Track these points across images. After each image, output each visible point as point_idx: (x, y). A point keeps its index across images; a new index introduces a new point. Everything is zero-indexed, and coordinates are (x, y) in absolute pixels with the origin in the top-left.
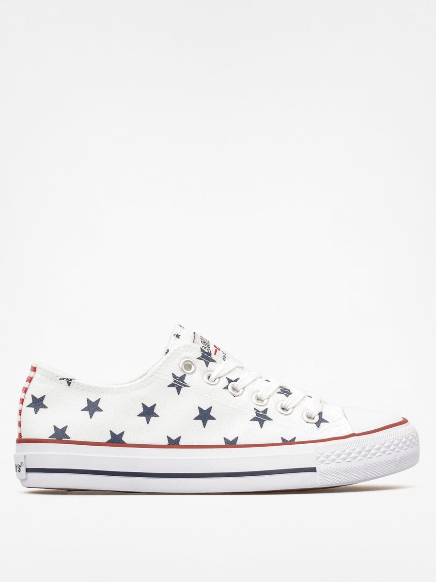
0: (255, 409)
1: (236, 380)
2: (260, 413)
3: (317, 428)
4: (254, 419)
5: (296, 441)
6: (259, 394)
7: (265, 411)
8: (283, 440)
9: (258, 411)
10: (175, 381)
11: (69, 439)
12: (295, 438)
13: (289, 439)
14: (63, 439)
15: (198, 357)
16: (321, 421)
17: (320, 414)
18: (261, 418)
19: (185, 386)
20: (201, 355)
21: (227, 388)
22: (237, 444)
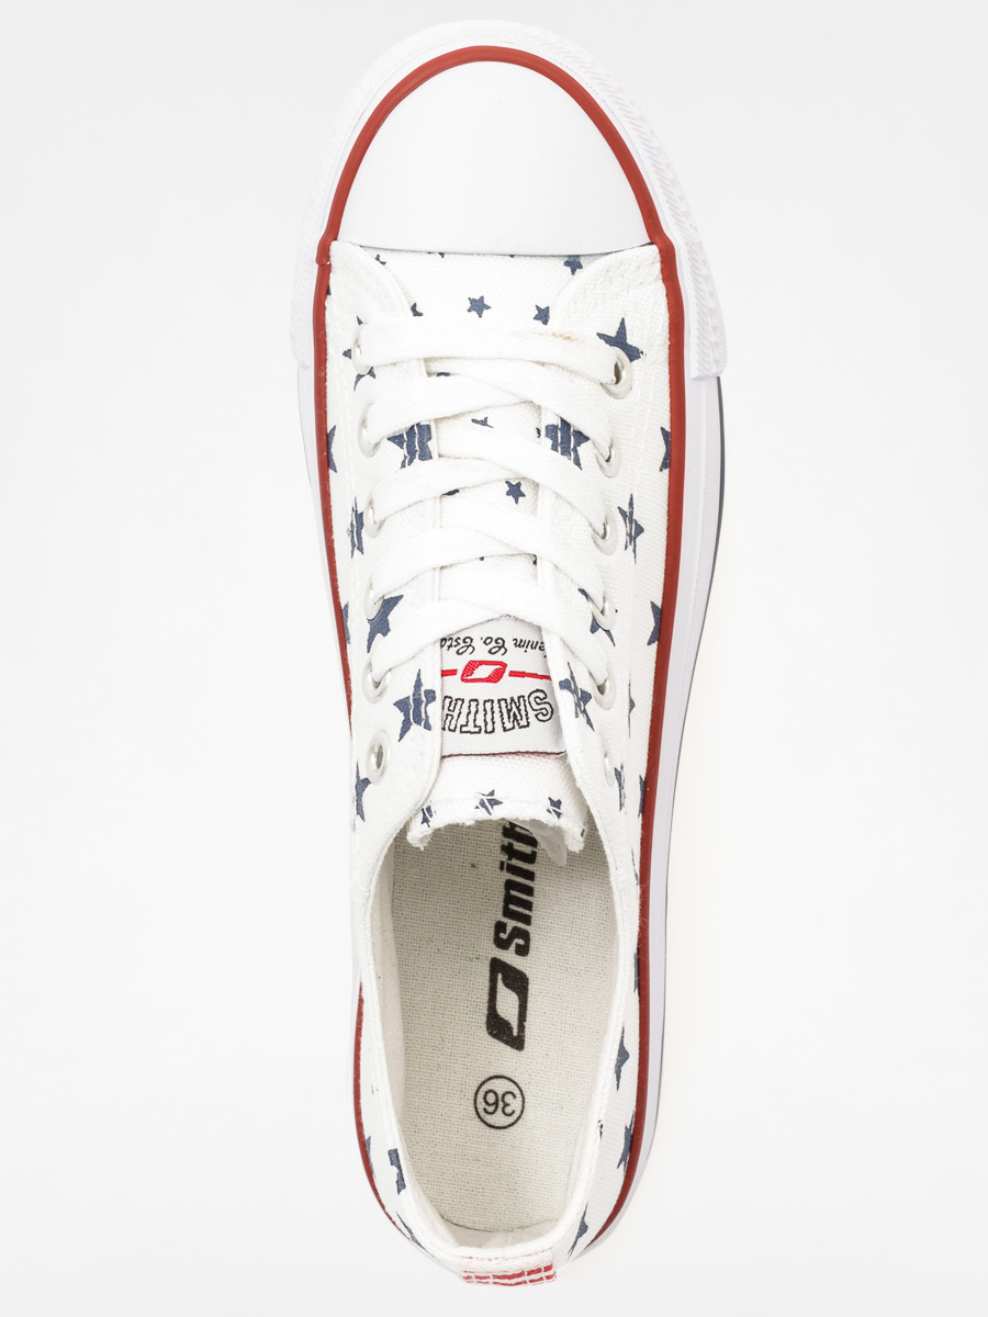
5: (668, 429)
12: (663, 429)
16: (618, 340)
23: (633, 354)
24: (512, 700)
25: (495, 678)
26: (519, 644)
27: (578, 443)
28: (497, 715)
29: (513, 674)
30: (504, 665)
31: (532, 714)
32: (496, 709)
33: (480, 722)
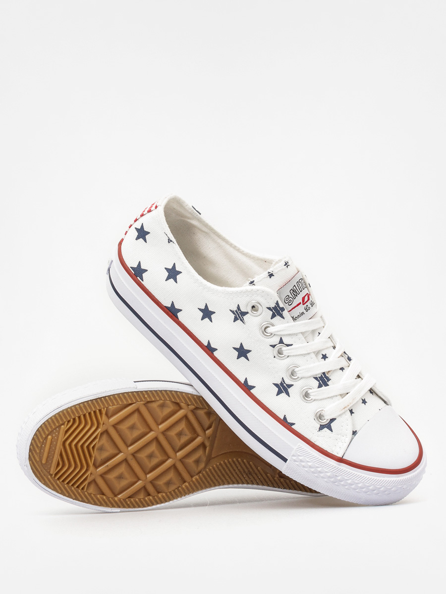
0: (283, 379)
1: (288, 345)
2: (285, 385)
3: (318, 430)
4: (276, 385)
5: (293, 427)
6: (296, 370)
7: (290, 386)
8: (285, 418)
9: (284, 381)
10: (236, 311)
11: (141, 281)
12: (294, 424)
13: (289, 420)
14: (138, 278)
15: (269, 307)
16: (328, 426)
17: (332, 420)
18: (283, 388)
19: (241, 320)
20: (274, 306)
21: (273, 346)
22: (251, 391)
23: (322, 427)
24: (297, 296)
25: (303, 299)
26: (303, 313)
27: (320, 384)
28: (298, 289)
29: (300, 303)
30: (303, 304)
31: (290, 296)
32: (299, 290)
33: (300, 283)
